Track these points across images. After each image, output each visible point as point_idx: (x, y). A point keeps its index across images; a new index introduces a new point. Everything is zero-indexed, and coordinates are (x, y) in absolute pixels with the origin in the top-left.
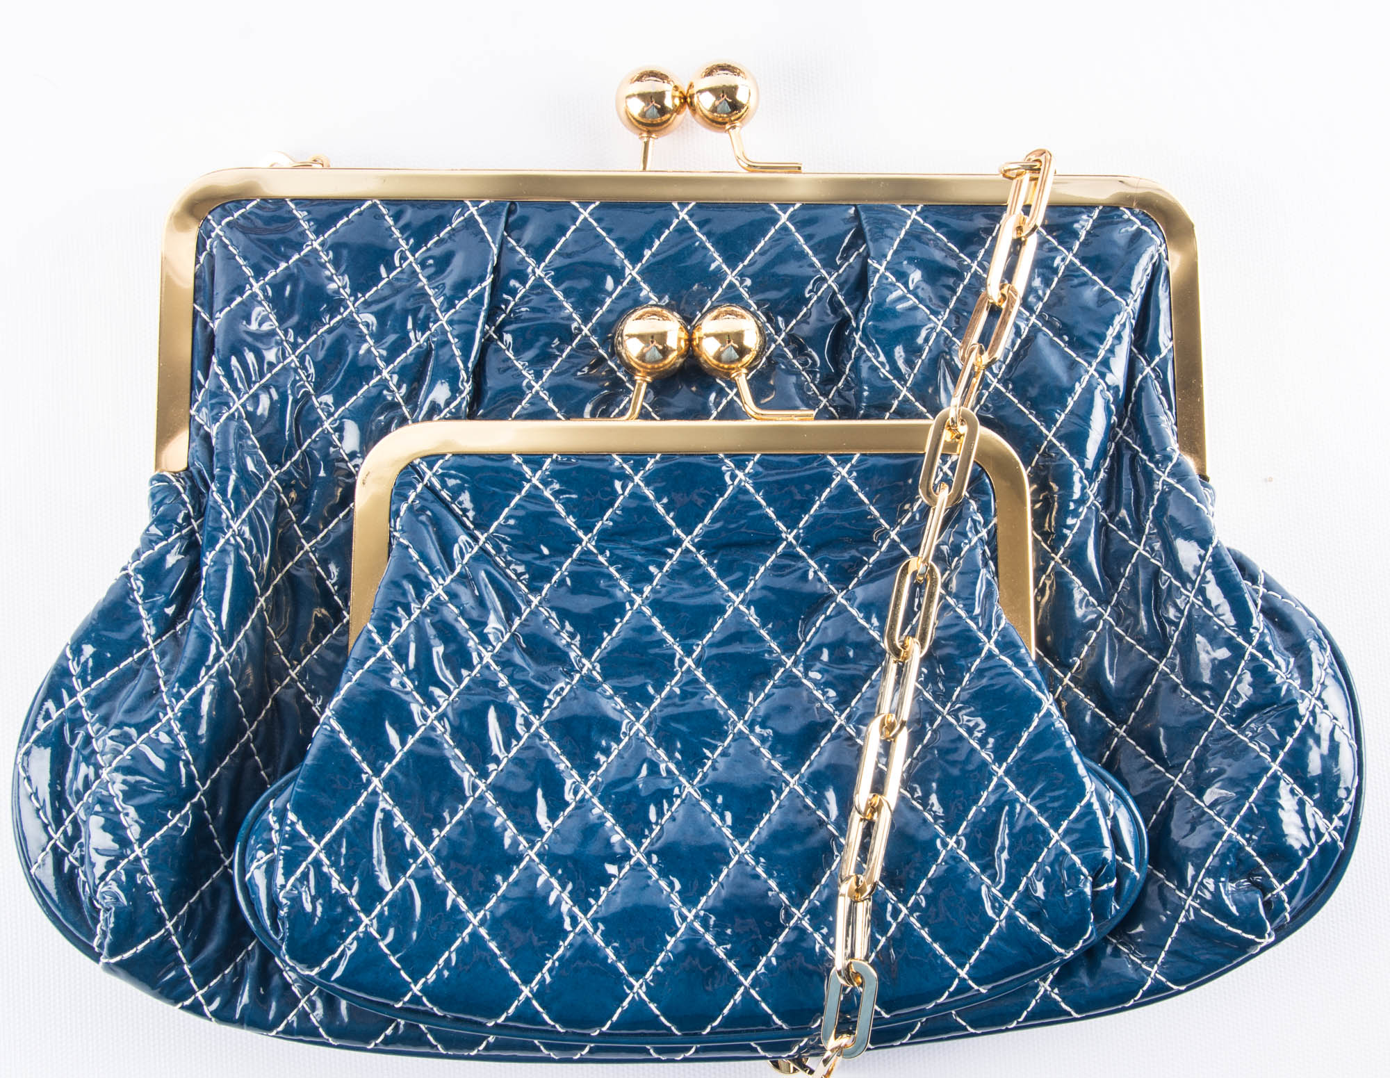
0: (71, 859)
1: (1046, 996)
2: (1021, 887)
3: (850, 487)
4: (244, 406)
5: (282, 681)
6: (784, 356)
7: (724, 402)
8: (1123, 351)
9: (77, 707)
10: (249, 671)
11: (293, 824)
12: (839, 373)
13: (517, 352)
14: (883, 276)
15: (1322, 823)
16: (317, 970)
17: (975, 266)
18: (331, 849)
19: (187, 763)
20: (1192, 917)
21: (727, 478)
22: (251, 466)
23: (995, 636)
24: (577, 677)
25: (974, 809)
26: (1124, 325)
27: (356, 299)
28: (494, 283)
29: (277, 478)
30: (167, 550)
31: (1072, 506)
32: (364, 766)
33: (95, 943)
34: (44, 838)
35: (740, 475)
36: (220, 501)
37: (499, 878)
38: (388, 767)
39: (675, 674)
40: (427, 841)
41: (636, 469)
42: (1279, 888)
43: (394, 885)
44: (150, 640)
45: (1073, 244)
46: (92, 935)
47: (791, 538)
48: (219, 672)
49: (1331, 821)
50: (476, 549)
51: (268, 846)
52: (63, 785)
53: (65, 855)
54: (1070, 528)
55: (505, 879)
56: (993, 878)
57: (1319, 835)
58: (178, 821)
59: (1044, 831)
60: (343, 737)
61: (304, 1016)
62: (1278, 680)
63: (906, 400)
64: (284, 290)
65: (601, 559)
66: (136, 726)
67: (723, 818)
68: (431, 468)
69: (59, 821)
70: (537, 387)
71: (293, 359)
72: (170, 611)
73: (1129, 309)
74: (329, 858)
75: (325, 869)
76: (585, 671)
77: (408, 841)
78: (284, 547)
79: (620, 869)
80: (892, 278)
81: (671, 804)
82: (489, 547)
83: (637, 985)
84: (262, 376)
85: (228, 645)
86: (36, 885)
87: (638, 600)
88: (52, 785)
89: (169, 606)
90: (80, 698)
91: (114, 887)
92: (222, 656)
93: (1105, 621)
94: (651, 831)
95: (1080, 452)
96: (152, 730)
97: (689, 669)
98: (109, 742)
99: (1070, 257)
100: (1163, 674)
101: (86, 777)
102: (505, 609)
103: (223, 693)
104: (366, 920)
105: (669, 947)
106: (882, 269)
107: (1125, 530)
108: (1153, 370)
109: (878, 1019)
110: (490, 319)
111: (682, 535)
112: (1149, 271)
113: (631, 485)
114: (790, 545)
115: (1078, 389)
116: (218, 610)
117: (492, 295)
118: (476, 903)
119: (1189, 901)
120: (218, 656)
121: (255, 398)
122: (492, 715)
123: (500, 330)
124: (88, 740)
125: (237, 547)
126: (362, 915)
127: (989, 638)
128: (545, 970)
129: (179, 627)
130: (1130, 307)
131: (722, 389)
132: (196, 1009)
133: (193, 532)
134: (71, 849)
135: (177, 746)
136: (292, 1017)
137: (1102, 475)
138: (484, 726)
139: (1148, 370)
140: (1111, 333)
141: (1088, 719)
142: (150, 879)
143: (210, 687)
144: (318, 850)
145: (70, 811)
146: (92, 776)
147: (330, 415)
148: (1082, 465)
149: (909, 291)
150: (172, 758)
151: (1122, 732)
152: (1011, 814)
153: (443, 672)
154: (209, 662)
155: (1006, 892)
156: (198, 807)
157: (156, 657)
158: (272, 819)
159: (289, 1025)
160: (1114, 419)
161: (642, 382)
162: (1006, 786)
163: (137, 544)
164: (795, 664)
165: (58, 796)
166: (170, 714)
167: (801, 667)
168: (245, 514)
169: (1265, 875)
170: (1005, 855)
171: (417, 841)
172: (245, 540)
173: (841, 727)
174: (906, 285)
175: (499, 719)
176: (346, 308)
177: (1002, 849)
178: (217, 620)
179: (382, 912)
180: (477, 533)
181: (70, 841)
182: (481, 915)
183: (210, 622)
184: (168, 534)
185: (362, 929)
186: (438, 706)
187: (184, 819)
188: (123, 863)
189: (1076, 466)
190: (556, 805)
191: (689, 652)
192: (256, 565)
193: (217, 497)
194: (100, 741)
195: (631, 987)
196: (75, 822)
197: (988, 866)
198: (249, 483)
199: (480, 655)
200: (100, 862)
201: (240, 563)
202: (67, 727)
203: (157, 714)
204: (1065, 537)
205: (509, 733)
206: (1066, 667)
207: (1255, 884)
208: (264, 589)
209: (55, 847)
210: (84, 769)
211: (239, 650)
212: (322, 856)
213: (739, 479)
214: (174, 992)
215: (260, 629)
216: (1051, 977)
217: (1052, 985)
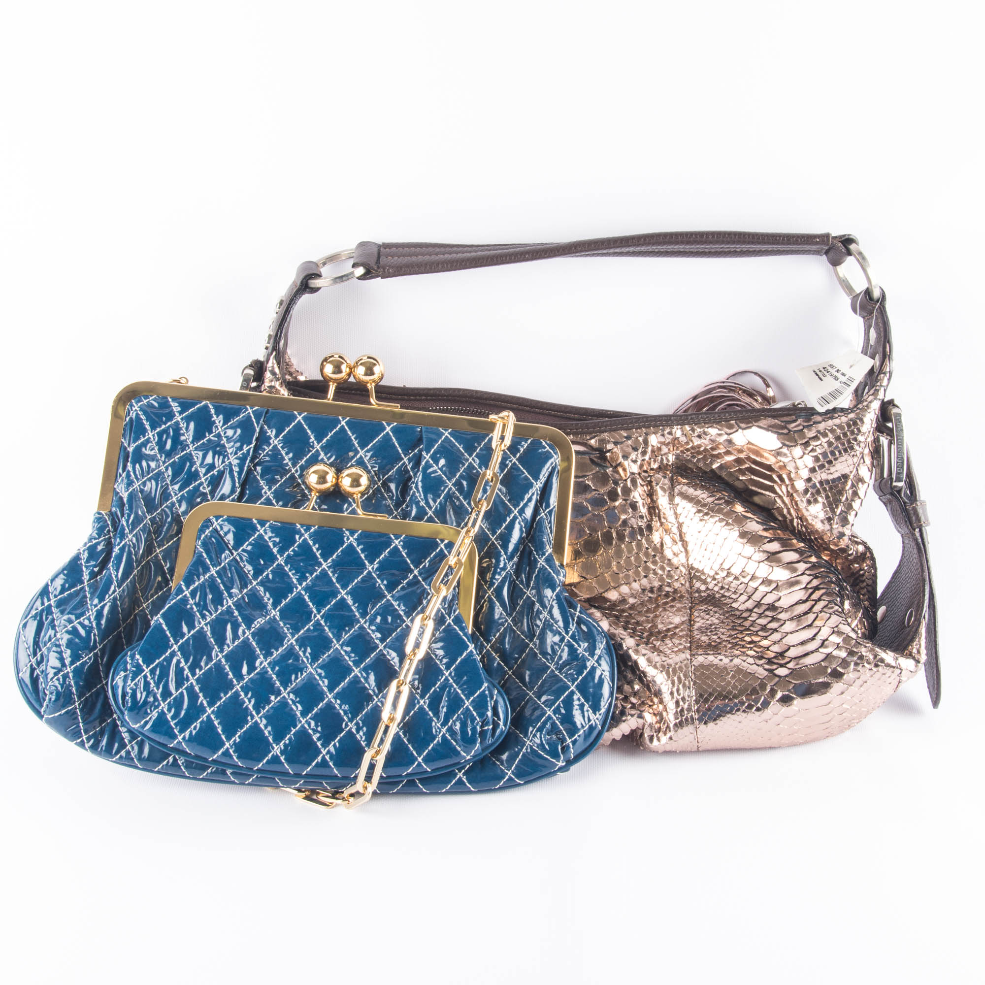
0: (37, 671)
1: (460, 779)
2: (449, 724)
3: (399, 549)
4: (139, 486)
5: (139, 608)
6: (380, 491)
7: (351, 509)
8: (532, 505)
9: (50, 606)
10: (126, 600)
11: (138, 660)
12: (404, 501)
13: (262, 476)
14: (428, 461)
15: (592, 716)
16: (138, 725)
17: (470, 460)
18: (153, 672)
19: (95, 635)
20: (529, 750)
21: (345, 539)
22: (140, 513)
23: (453, 617)
24: (268, 617)
25: (433, 689)
26: (533, 494)
27: (194, 445)
28: (255, 446)
29: (150, 519)
30: (98, 544)
31: (499, 570)
32: (171, 639)
33: (42, 710)
34: (28, 660)
35: (351, 539)
36: (125, 525)
37: (222, 695)
38: (181, 641)
39: (311, 621)
40: (194, 674)
41: (306, 531)
42: (569, 741)
43: (177, 691)
44: (85, 581)
45: (517, 454)
46: (42, 706)
47: (370, 568)
48: (114, 598)
49: (595, 715)
50: (232, 557)
51: (126, 670)
52: (39, 638)
53: (35, 669)
54: (497, 580)
55: (225, 696)
56: (438, 719)
57: (589, 720)
58: (87, 658)
59: (463, 701)
60: (164, 626)
61: (128, 753)
62: (578, 652)
63: (431, 516)
64: (163, 437)
65: (286, 568)
66: (75, 615)
67: (323, 682)
68: (217, 521)
69: (35, 654)
70: (269, 493)
71: (163, 468)
72: (96, 569)
73: (537, 486)
74: (151, 675)
75: (148, 679)
76: (272, 615)
77: (185, 673)
78: (149, 549)
79: (275, 699)
80: (431, 462)
81: (302, 674)
82: (238, 558)
83: (276, 748)
84: (148, 474)
85: (119, 587)
86: (21, 682)
87: (300, 588)
88: (35, 639)
89: (96, 567)
90: (52, 602)
91: (57, 683)
92: (115, 591)
93: (509, 623)
94: (292, 684)
95: (505, 546)
96: (82, 618)
97: (318, 619)
98: (63, 621)
99: (514, 460)
100: (532, 649)
101: (50, 636)
102: (241, 584)
103: (114, 607)
104: (163, 705)
105: (292, 733)
106: (428, 457)
107: (522, 584)
108: (546, 515)
109: (381, 777)
110: (252, 461)
111: (323, 562)
112: (550, 470)
113: (303, 538)
114: (369, 572)
115: (508, 520)
116: (117, 571)
117: (254, 451)
118: (211, 704)
119: (528, 742)
120: (114, 591)
121: (144, 484)
122: (229, 627)
123: (255, 466)
124: (53, 620)
125: (130, 546)
126: (161, 702)
127: (450, 618)
128: (237, 736)
129: (99, 577)
130: (538, 485)
131: (351, 503)
132: (82, 745)
133: (110, 538)
134: (38, 667)
135: (92, 627)
136: (123, 753)
137: (515, 559)
138: (225, 630)
139: (543, 514)
140: (527, 497)
141: (495, 665)
142: (72, 682)
143: (109, 604)
144: (147, 671)
145: (40, 650)
146: (53, 636)
147: (176, 495)
148: (506, 553)
149: (439, 468)
150: (89, 631)
151: (510, 673)
152: (449, 692)
153: (211, 607)
154: (110, 592)
155: (443, 725)
156: (96, 655)
157: (87, 589)
158: (128, 659)
159: (121, 757)
160: (524, 535)
161: (314, 496)
162: (449, 680)
163: (86, 540)
164: (365, 622)
165: (36, 643)
166: (91, 613)
167: (368, 624)
168: (135, 532)
169: (564, 735)
170: (445, 710)
171: (189, 675)
172: (133, 543)
173: (381, 650)
174: (437, 465)
175: (232, 629)
176: (189, 448)
177: (443, 707)
178: (117, 576)
179: (170, 702)
180: (233, 551)
181: (39, 663)
182: (212, 709)
183: (114, 576)
184: (100, 537)
185: (160, 708)
186: (206, 620)
187: (90, 659)
188: (62, 673)
189: (503, 553)
190: (252, 668)
191: (319, 612)
192: (136, 555)
193: (125, 524)
194: (59, 621)
195: (273, 748)
196: (42, 655)
197: (437, 714)
198: (138, 520)
199: (227, 601)
200: (51, 672)
201: (130, 553)
202: (45, 614)
203: (85, 612)
204: (494, 584)
205: (235, 636)
206: (488, 641)
207: (559, 739)
208: (137, 566)
209: (32, 665)
210: (51, 632)
211: (123, 590)
212: (148, 675)
213: (351, 540)
214: (74, 735)
215: (133, 583)
216: (463, 771)
217: (464, 774)
